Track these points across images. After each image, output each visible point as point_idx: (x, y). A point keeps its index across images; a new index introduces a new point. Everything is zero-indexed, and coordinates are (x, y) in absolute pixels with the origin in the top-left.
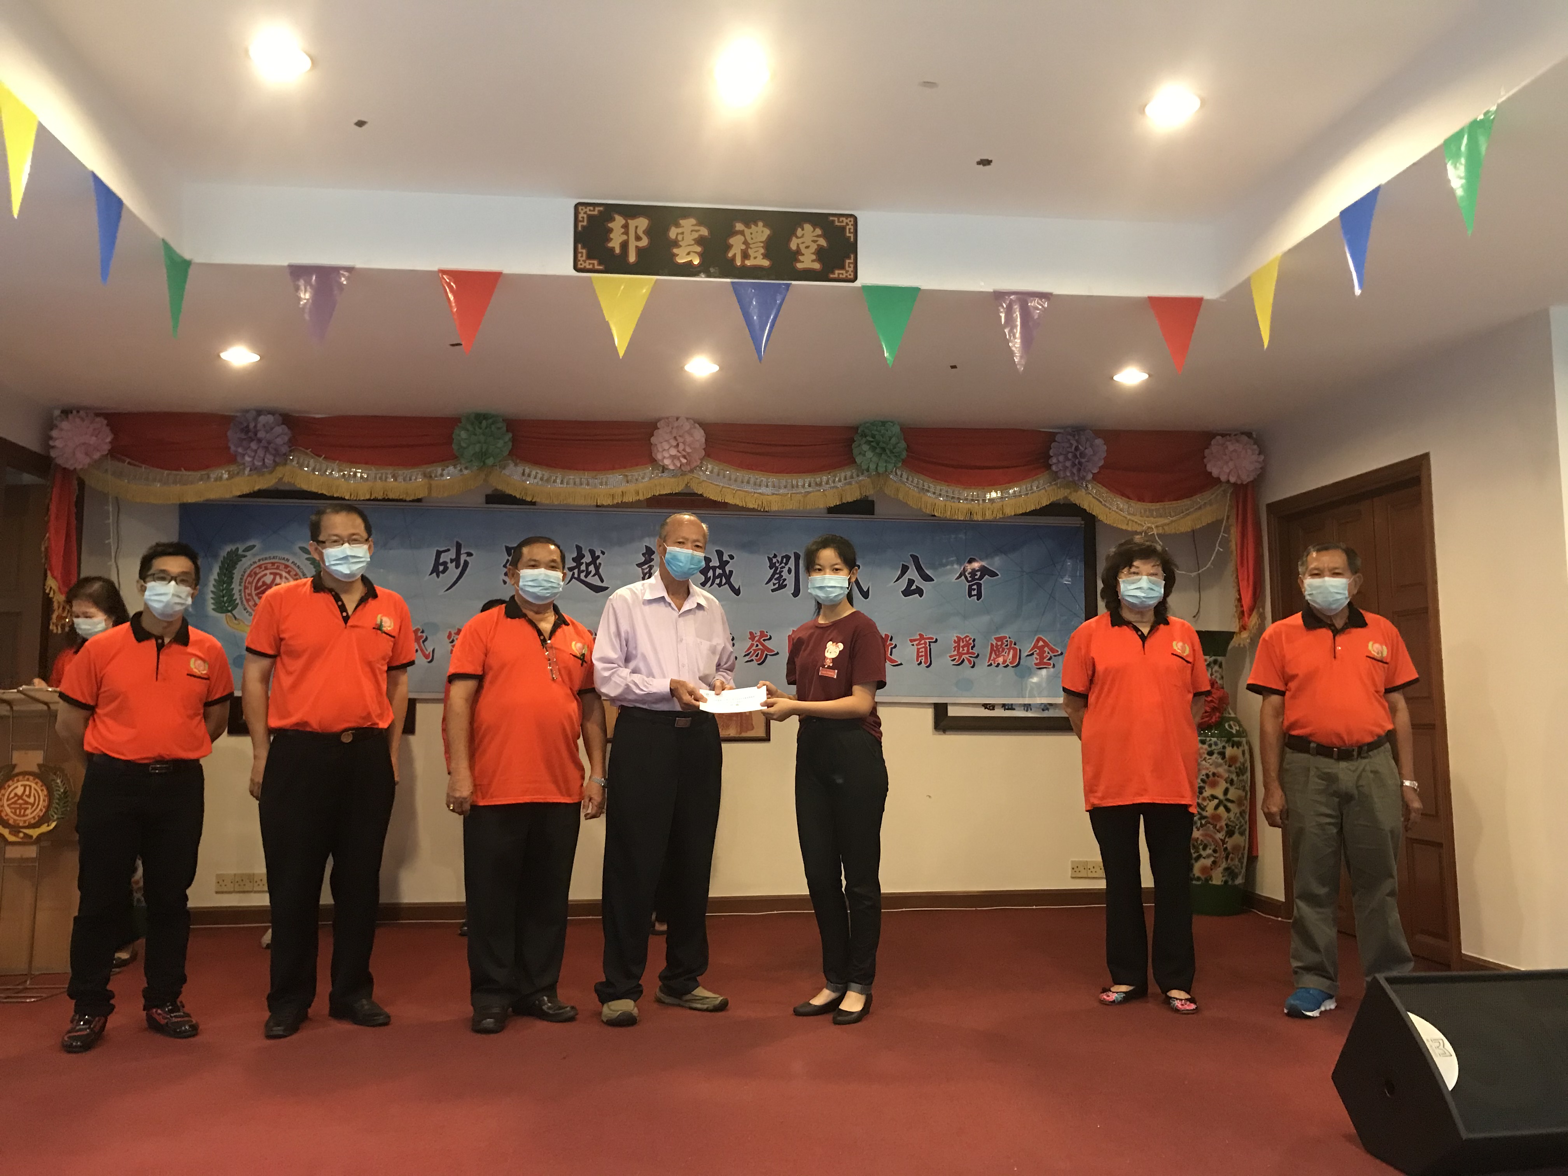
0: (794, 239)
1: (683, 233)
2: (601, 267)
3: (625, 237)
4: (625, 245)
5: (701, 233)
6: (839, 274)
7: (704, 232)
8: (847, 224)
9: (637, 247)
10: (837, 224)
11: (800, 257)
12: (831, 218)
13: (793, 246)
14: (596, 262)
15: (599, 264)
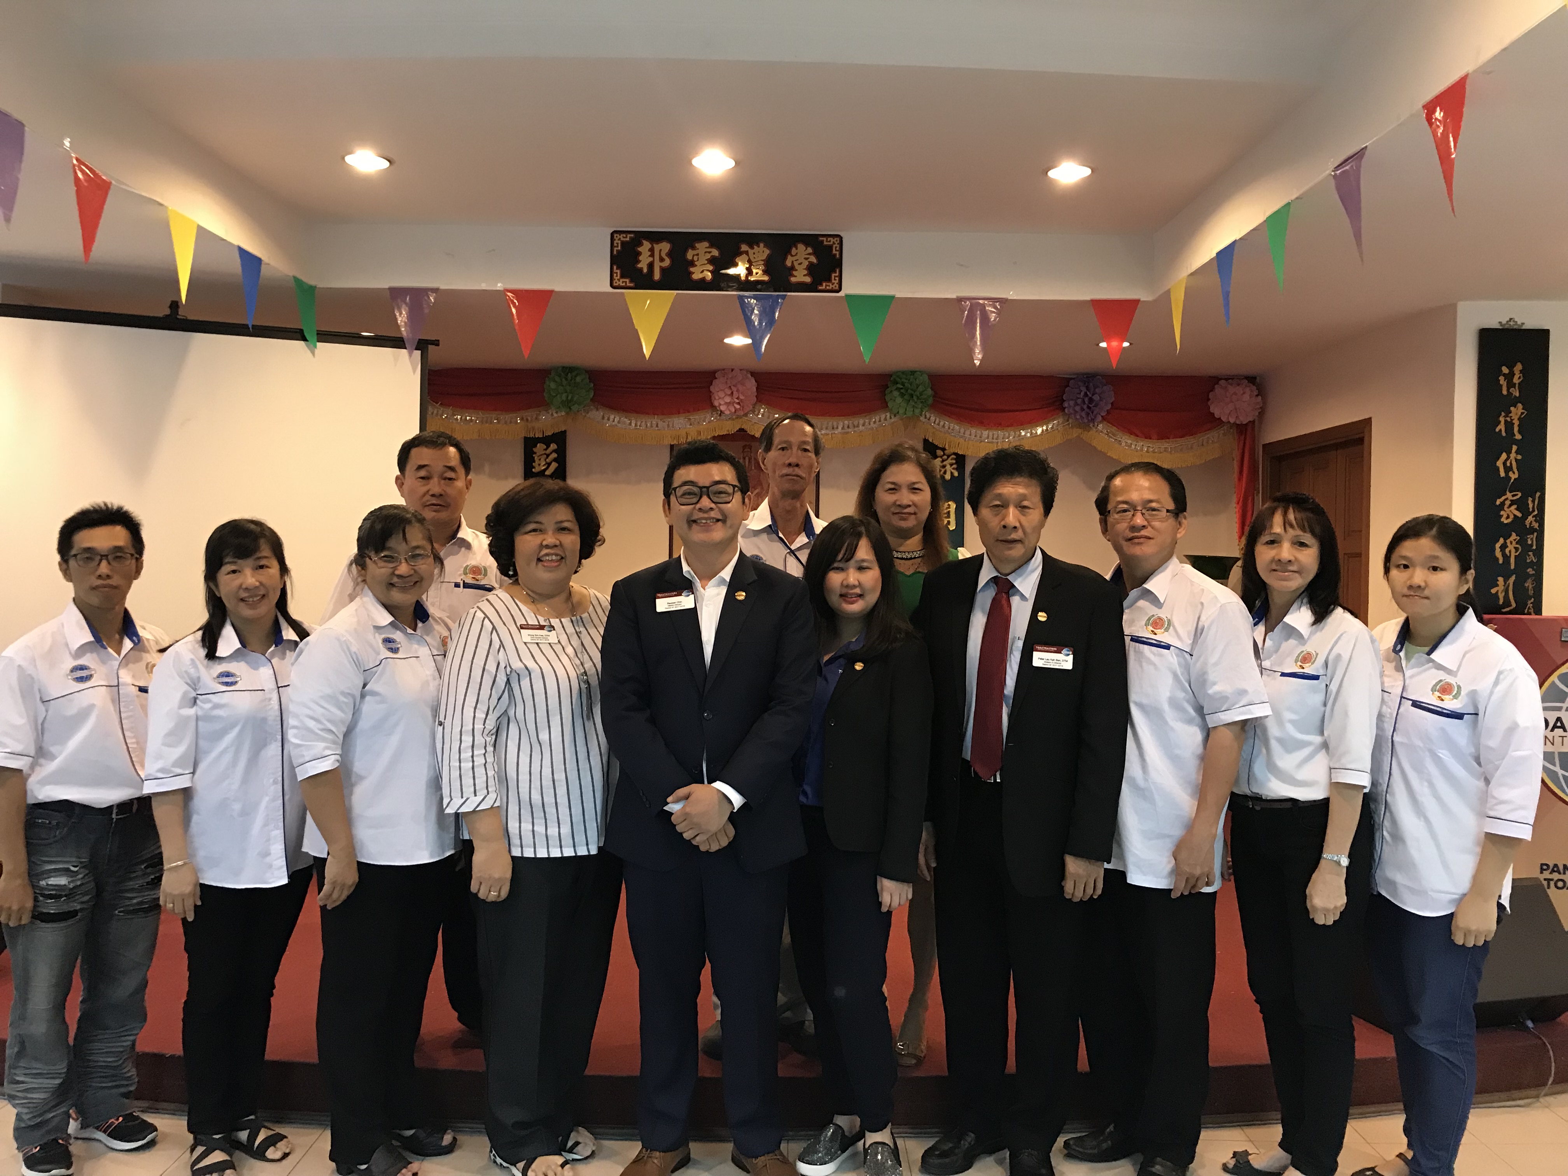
0: (789, 257)
1: (698, 255)
2: (632, 285)
3: (651, 259)
4: (651, 266)
5: (711, 254)
6: (826, 286)
7: (715, 253)
8: (834, 243)
9: (660, 266)
10: (825, 243)
11: (794, 273)
12: (821, 239)
13: (788, 263)
14: (627, 280)
15: (631, 282)
